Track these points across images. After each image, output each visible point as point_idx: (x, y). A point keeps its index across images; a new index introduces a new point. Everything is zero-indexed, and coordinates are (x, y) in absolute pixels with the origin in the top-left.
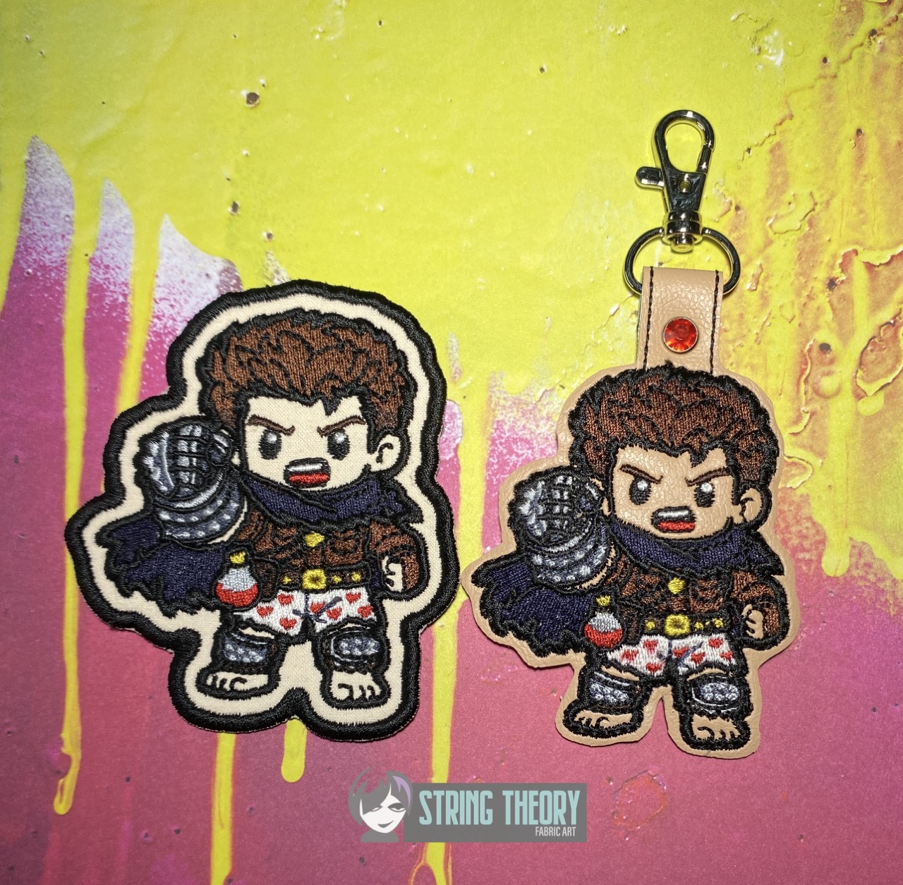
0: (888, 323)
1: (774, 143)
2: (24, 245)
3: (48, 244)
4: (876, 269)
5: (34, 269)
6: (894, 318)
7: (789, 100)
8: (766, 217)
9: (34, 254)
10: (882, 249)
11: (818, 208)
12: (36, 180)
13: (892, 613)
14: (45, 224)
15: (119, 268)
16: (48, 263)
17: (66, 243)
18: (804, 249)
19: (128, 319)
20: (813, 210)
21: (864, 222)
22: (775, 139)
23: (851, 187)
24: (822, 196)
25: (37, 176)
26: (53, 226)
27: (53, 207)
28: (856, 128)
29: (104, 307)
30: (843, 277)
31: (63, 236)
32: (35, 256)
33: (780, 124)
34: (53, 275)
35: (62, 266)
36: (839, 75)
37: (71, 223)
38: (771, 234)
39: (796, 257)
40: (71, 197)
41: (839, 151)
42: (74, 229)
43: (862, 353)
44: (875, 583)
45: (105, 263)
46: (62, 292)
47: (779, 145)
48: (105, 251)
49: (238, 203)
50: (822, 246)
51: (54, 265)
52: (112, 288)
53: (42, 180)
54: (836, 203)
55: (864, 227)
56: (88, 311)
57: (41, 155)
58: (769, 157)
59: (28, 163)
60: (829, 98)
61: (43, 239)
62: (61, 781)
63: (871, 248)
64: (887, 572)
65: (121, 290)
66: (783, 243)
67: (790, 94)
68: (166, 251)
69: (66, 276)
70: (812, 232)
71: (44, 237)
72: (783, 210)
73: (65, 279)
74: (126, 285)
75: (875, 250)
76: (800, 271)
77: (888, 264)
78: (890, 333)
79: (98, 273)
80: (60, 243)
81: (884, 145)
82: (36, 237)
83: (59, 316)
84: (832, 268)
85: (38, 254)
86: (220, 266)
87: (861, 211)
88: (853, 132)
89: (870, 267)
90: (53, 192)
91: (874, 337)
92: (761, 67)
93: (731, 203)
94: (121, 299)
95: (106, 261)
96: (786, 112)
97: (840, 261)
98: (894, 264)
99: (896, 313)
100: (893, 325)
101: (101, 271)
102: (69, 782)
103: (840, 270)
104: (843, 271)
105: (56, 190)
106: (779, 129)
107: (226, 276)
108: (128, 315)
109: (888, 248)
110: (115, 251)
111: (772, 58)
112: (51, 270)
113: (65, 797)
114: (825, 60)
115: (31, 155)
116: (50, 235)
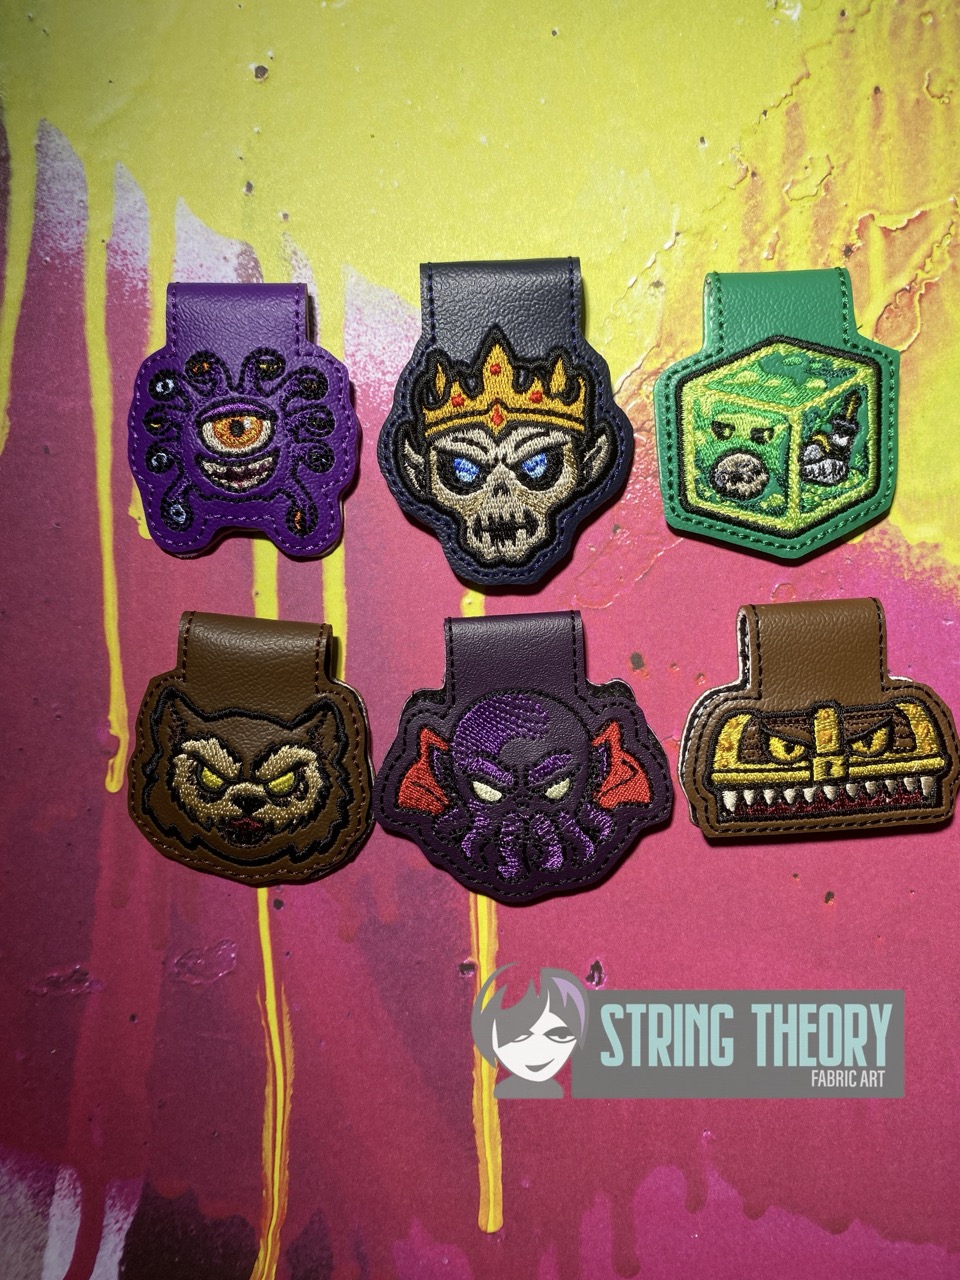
0: (904, 290)
1: (790, 104)
2: (40, 233)
3: (64, 231)
4: (893, 234)
5: (52, 258)
6: (910, 284)
7: (806, 57)
8: (782, 182)
9: (50, 241)
10: (899, 213)
11: (834, 172)
12: (48, 164)
13: (907, 578)
14: (60, 211)
15: (137, 254)
16: (65, 251)
17: (82, 230)
18: (820, 216)
19: (148, 305)
20: (830, 174)
21: (881, 185)
22: (792, 100)
23: (869, 149)
24: (838, 158)
25: (48, 160)
26: (67, 212)
27: (66, 192)
28: (874, 86)
29: (125, 295)
30: (859, 244)
31: (78, 222)
32: (51, 244)
33: (797, 83)
34: (71, 262)
35: (80, 252)
36: (856, 29)
37: (85, 208)
38: (787, 199)
39: (812, 223)
40: (84, 181)
41: (857, 110)
42: (90, 213)
43: (879, 319)
44: (890, 550)
45: (123, 249)
46: (81, 280)
47: (796, 106)
48: (121, 236)
49: (251, 182)
50: (839, 210)
51: (71, 252)
52: (131, 274)
53: (55, 165)
54: (852, 167)
55: (881, 190)
56: (109, 299)
57: (52, 138)
58: (785, 119)
59: (38, 147)
60: (847, 55)
61: (59, 226)
62: (111, 761)
63: (888, 213)
64: (901, 537)
65: (139, 276)
66: (800, 210)
67: (808, 50)
68: (183, 235)
69: (84, 263)
70: (828, 197)
71: (60, 223)
72: (800, 176)
73: (83, 267)
74: (145, 271)
75: (891, 214)
76: (816, 238)
77: (903, 228)
78: (905, 300)
79: (116, 259)
80: (75, 229)
81: (902, 102)
82: (50, 225)
83: (78, 304)
84: (849, 234)
85: (54, 242)
86: (238, 248)
87: (879, 174)
88: (871, 91)
89: (886, 232)
90: (65, 176)
91: (890, 304)
92: (777, 22)
93: (747, 169)
94: (141, 285)
95: (123, 247)
96: (803, 71)
97: (856, 227)
98: (911, 227)
99: (912, 279)
100: (909, 291)
101: (118, 258)
102: (120, 761)
103: (856, 236)
104: (859, 237)
105: (69, 175)
106: (795, 89)
107: (244, 259)
108: (148, 301)
109: (905, 211)
110: (132, 238)
111: (788, 13)
112: (68, 258)
113: (116, 776)
114: (843, 13)
115: (41, 139)
116: (65, 222)
